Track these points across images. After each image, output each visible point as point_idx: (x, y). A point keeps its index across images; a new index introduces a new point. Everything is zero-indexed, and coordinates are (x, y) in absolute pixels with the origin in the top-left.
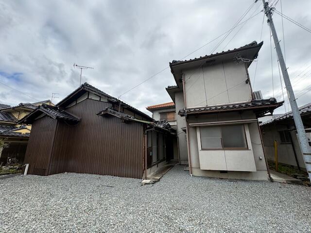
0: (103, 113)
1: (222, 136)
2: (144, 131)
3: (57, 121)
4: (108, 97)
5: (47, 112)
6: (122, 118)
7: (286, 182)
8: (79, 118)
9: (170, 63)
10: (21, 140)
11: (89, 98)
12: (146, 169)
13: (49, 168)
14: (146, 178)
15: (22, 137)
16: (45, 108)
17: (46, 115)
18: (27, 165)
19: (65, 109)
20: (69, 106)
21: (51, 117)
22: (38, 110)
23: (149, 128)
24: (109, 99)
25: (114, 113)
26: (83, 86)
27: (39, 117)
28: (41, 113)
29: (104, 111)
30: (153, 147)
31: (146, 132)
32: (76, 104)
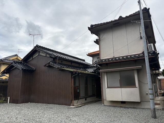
0: (47, 65)
1: (120, 78)
2: (72, 76)
3: (22, 71)
4: (50, 55)
5: (17, 66)
6: (58, 68)
7: (162, 109)
8: (34, 68)
9: (88, 27)
10: (3, 83)
11: (40, 54)
12: (73, 100)
13: (20, 99)
14: (73, 105)
15: (4, 81)
16: (15, 63)
17: (16, 68)
18: (9, 98)
19: (27, 62)
20: (29, 61)
21: (19, 69)
22: (12, 65)
23: (74, 74)
24: (51, 56)
25: (54, 65)
26: (35, 47)
27: (12, 69)
28: (13, 66)
29: (48, 64)
30: (81, 86)
31: (73, 77)
32: (33, 59)
